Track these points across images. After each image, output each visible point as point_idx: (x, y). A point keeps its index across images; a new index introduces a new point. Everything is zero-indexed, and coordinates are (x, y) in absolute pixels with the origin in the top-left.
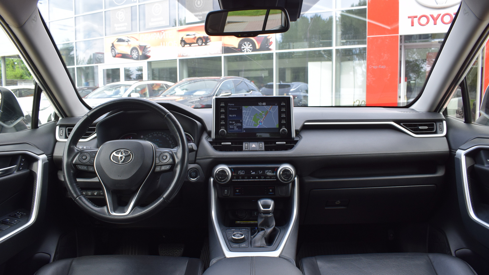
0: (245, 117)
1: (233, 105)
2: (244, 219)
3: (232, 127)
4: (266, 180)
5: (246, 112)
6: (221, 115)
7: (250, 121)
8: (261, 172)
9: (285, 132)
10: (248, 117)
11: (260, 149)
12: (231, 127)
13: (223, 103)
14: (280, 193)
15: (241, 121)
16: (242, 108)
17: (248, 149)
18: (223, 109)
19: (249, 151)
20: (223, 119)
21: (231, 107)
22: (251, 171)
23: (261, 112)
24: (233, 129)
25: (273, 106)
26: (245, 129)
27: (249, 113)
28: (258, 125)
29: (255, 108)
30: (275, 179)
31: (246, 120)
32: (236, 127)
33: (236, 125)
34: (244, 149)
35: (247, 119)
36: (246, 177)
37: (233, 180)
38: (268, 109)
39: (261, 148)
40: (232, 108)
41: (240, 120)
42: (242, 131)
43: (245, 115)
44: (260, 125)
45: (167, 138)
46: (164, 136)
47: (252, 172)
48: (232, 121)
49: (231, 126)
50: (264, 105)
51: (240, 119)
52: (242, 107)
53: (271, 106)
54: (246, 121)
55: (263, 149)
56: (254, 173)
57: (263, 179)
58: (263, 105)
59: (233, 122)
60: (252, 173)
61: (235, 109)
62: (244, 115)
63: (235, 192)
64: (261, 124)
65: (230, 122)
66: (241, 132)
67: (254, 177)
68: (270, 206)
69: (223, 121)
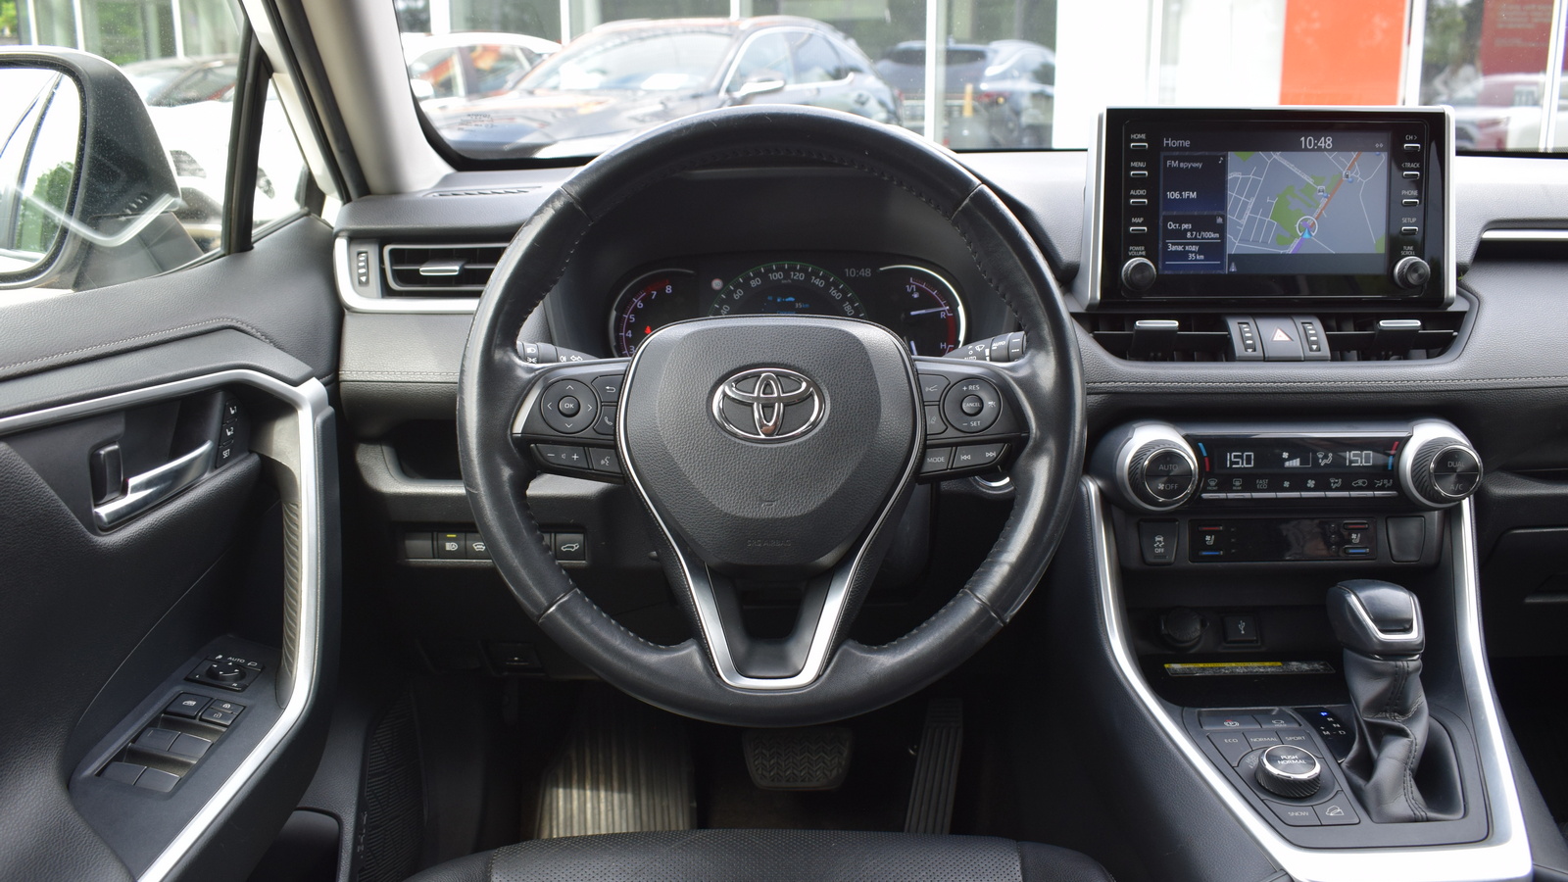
0: (1237, 200)
1: (1187, 144)
2: (1192, 651)
3: (1180, 248)
4: (1354, 494)
5: (1245, 181)
6: (1132, 192)
7: (1262, 222)
8: (1326, 457)
9: (1420, 276)
10: (1252, 201)
11: (1311, 350)
12: (1174, 248)
13: (1143, 136)
14: (1394, 551)
15: (1220, 220)
16: (1225, 162)
17: (1259, 353)
18: (1141, 165)
19: (1265, 359)
20: (1138, 210)
21: (1177, 153)
22: (1285, 455)
23: (1310, 181)
24: (1184, 255)
25: (1364, 154)
26: (1234, 258)
27: (1255, 183)
28: (1297, 241)
29: (1285, 163)
30: (1388, 489)
31: (1240, 217)
32: (1194, 248)
33: (1196, 238)
34: (1239, 349)
35: (1248, 213)
36: (1262, 483)
37: (1205, 496)
38: (1344, 167)
39: (1314, 347)
40: (1181, 159)
41: (1214, 218)
42: (1221, 267)
43: (1240, 193)
44: (1303, 240)
45: (833, 292)
46: (817, 282)
47: (1289, 459)
48: (1180, 220)
49: (1173, 244)
50: (1325, 150)
51: (1215, 213)
52: (1225, 157)
53: (1354, 155)
54: (1244, 222)
55: (1326, 351)
56: (1296, 463)
57: (1337, 489)
58: (1320, 149)
59: (1185, 226)
60: (1287, 464)
61: (1195, 165)
62: (1232, 194)
63: (1197, 543)
64: (1307, 236)
65: (1172, 226)
66: (1221, 272)
67: (1298, 480)
68: (1410, 621)
69: (1140, 220)
